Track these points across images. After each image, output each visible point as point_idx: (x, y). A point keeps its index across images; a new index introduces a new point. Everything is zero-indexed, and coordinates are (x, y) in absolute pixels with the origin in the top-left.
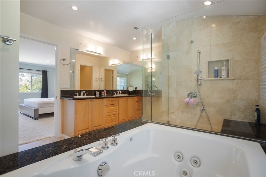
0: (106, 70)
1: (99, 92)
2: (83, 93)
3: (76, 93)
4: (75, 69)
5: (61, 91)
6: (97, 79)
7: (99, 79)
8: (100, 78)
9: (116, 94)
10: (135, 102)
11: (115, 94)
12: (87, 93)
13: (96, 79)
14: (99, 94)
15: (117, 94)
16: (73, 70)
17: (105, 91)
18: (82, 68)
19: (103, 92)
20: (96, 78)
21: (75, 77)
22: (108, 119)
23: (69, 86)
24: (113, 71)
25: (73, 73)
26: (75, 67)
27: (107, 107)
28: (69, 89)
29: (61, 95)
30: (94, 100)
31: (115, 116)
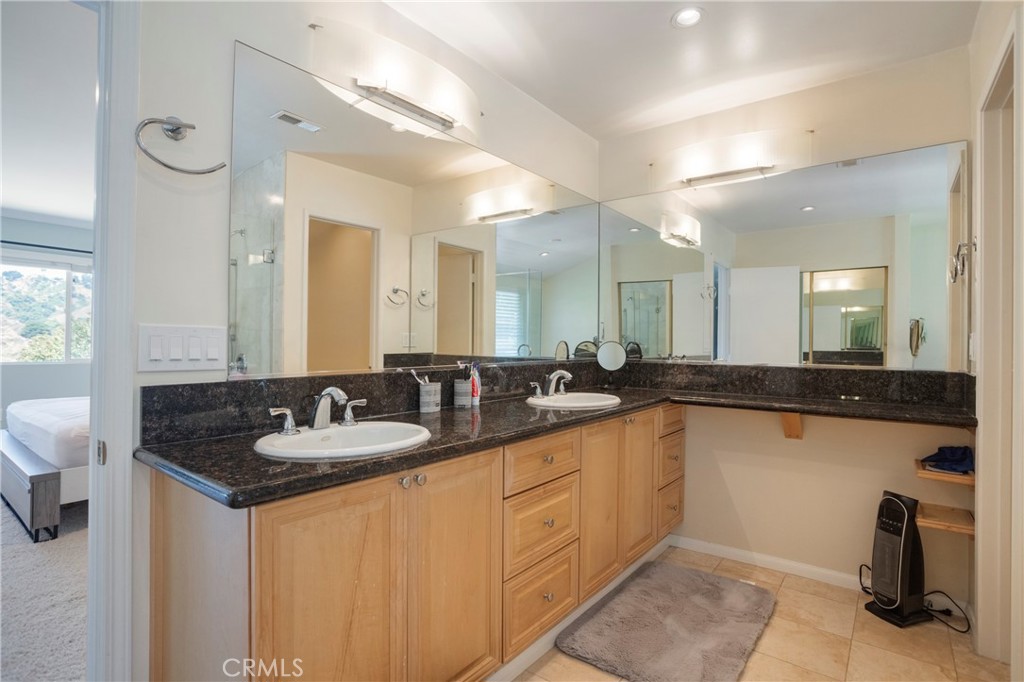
0: (445, 252)
1: (438, 386)
2: (334, 403)
3: (274, 412)
4: (282, 238)
5: (147, 393)
6: (401, 298)
7: (409, 295)
8: (416, 293)
9: (539, 391)
10: (656, 439)
11: (532, 392)
12: (363, 402)
13: (394, 297)
14: (438, 398)
15: (545, 392)
16: (268, 248)
17: (475, 375)
18: (323, 235)
19: (462, 386)
20: (396, 291)
21: (281, 283)
22: (519, 596)
23: (219, 351)
24: (474, 256)
25: (273, 261)
26: (282, 229)
27: (518, 510)
28: (221, 378)
29: (145, 430)
30: (430, 472)
31: (562, 563)
